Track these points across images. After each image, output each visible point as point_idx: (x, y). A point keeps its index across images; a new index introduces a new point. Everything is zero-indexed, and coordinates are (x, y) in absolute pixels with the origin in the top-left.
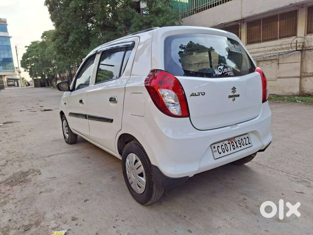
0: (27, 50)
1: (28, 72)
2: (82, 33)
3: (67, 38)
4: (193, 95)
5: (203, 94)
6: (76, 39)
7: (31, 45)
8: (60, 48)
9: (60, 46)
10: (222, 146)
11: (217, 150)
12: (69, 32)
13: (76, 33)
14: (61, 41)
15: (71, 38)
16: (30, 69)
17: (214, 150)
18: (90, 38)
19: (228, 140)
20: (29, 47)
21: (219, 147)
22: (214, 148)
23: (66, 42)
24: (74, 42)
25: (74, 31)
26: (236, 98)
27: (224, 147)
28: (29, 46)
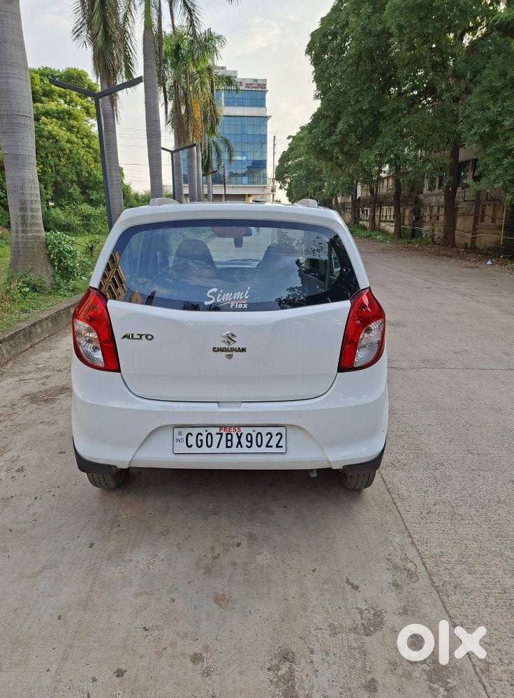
0: (289, 145)
1: (285, 189)
2: (364, 112)
3: (334, 125)
4: (126, 336)
5: (149, 337)
6: (350, 126)
7: (298, 134)
8: (318, 148)
9: (318, 144)
10: (200, 436)
11: (185, 439)
12: (340, 113)
13: (353, 114)
14: (323, 132)
15: (341, 126)
16: (290, 185)
17: (177, 436)
18: (382, 123)
19: (220, 427)
20: (294, 137)
21: (192, 435)
22: (180, 433)
23: (330, 135)
24: (345, 136)
25: (350, 109)
26: (234, 354)
27: (204, 438)
28: (294, 134)
